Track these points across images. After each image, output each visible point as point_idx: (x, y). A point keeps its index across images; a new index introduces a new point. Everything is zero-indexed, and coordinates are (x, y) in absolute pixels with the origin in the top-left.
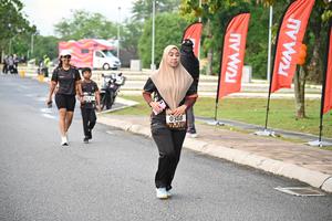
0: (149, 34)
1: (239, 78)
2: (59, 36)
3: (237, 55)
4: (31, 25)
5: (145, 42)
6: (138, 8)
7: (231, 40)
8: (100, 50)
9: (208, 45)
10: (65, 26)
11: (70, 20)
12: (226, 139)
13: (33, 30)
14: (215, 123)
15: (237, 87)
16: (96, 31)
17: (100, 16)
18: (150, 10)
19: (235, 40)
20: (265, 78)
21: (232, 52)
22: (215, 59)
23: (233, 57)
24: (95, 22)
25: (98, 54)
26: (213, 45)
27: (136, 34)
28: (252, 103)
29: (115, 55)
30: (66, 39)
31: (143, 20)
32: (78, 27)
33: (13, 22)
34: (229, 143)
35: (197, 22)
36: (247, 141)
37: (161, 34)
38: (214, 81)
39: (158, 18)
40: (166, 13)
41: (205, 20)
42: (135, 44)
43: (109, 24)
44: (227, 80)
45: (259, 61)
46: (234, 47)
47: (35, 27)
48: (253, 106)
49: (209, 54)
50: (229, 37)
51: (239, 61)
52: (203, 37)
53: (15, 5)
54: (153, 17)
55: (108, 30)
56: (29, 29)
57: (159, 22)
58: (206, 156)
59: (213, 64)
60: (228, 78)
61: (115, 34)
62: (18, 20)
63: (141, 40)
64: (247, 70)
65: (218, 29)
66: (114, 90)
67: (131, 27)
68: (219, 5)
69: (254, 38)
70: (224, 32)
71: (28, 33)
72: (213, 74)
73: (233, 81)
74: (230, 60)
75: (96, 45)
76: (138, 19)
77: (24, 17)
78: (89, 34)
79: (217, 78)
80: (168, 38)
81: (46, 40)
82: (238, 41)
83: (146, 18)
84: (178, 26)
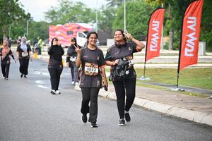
0: (121, 18)
1: (196, 52)
2: (49, 21)
4: (26, 13)
5: (118, 24)
8: (82, 31)
9: (169, 26)
10: (53, 13)
11: (58, 8)
12: (186, 103)
13: (28, 16)
14: (177, 89)
15: (194, 60)
16: (79, 17)
17: (81, 4)
22: (175, 36)
24: (77, 9)
25: (80, 35)
26: (173, 25)
27: (111, 18)
28: (207, 72)
30: (54, 24)
31: (116, 7)
32: (64, 13)
33: (11, 11)
34: (189, 106)
35: (159, 8)
36: (204, 104)
37: (131, 17)
39: (128, 4)
41: (166, 6)
42: (110, 25)
43: (88, 10)
44: (186, 54)
47: (29, 14)
48: (208, 75)
49: (171, 33)
50: (187, 20)
52: (165, 19)
54: (124, 4)
55: (88, 15)
56: (25, 16)
57: (129, 8)
59: (174, 41)
61: (94, 18)
62: (16, 10)
63: (114, 23)
64: (202, 45)
65: (177, 12)
67: (107, 13)
69: (207, 18)
70: (182, 14)
71: (24, 20)
72: (174, 49)
73: (191, 55)
75: (79, 28)
76: (112, 5)
77: (20, 7)
78: (73, 19)
80: (137, 21)
81: (39, 25)
83: (119, 5)
84: (145, 11)
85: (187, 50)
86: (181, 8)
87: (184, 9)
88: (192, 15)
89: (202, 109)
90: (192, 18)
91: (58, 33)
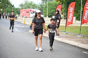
0: (46, 7)
2: (20, 8)
3: (72, 14)
4: (12, 5)
5: (45, 10)
7: (70, 9)
8: (32, 12)
9: (63, 11)
10: (22, 5)
11: (24, 3)
13: (13, 6)
14: (65, 33)
15: (71, 23)
16: (31, 7)
17: (32, 2)
18: (46, 1)
20: (80, 20)
21: (70, 13)
24: (31, 4)
26: (65, 11)
27: (43, 7)
28: (76, 27)
30: (22, 9)
31: (44, 3)
32: (26, 5)
33: (7, 4)
34: (69, 39)
35: (60, 4)
36: (74, 38)
37: (50, 7)
38: (65, 21)
39: (49, 3)
40: (51, 2)
41: (62, 4)
43: (35, 4)
45: (78, 15)
47: (13, 5)
48: (76, 28)
49: (64, 13)
51: (72, 15)
52: (62, 9)
54: (47, 3)
55: (34, 6)
56: (12, 6)
58: (62, 42)
59: (65, 16)
60: (69, 20)
61: (36, 7)
62: (9, 3)
64: (75, 18)
65: (66, 6)
67: (41, 6)
69: (77, 9)
71: (11, 7)
72: (65, 19)
74: (70, 15)
75: (31, 10)
76: (43, 3)
77: (10, 2)
78: (29, 7)
79: (66, 20)
80: (52, 9)
81: (17, 9)
83: (45, 3)
84: (55, 5)
85: (69, 19)
86: (67, 4)
87: (68, 5)
88: (71, 7)
89: (74, 40)
90: (71, 8)
91: (23, 12)
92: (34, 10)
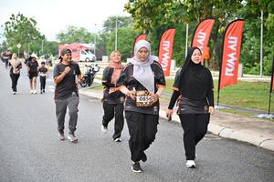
0: (113, 40)
1: (169, 68)
2: (59, 41)
3: (167, 54)
4: (41, 35)
5: (111, 45)
6: (107, 25)
7: (164, 45)
8: (84, 50)
10: (62, 35)
11: (66, 32)
13: (43, 37)
16: (81, 39)
17: (83, 29)
18: (114, 25)
19: (166, 45)
21: (165, 52)
23: (165, 55)
24: (80, 33)
25: (82, 52)
27: (106, 40)
29: (93, 53)
30: (63, 43)
31: (110, 32)
32: (71, 36)
33: (31, 33)
35: (142, 34)
37: (120, 40)
39: (119, 30)
40: (124, 28)
41: (147, 32)
42: (105, 46)
43: (89, 34)
45: (180, 57)
46: (165, 49)
50: (163, 43)
51: (168, 57)
53: (32, 22)
54: (116, 30)
55: (88, 38)
56: (41, 37)
57: (120, 33)
60: (164, 68)
61: (93, 40)
62: (33, 32)
63: (109, 43)
64: (173, 62)
65: (155, 37)
66: (93, 75)
67: (103, 36)
68: (157, 23)
69: (177, 42)
70: (159, 39)
71: (40, 40)
74: (163, 57)
75: (81, 47)
76: (107, 30)
77: (37, 30)
78: (77, 40)
80: (125, 43)
81: (51, 44)
82: (168, 45)
83: (111, 30)
84: (131, 35)
90: (167, 42)
92: (88, 46)
